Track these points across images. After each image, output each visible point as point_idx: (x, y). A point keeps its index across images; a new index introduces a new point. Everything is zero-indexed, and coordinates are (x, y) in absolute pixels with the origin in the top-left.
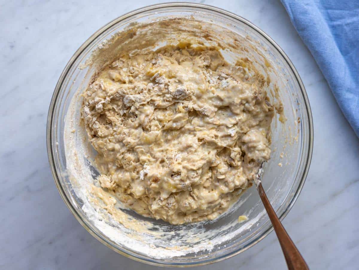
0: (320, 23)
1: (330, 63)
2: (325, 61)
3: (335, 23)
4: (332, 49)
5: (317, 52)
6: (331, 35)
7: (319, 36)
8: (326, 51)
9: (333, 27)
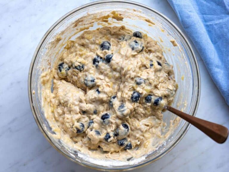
0: (199, 24)
1: (205, 49)
2: (202, 47)
3: (208, 23)
4: (206, 40)
5: (196, 42)
6: (206, 31)
7: (198, 32)
8: (202, 41)
9: (207, 26)
